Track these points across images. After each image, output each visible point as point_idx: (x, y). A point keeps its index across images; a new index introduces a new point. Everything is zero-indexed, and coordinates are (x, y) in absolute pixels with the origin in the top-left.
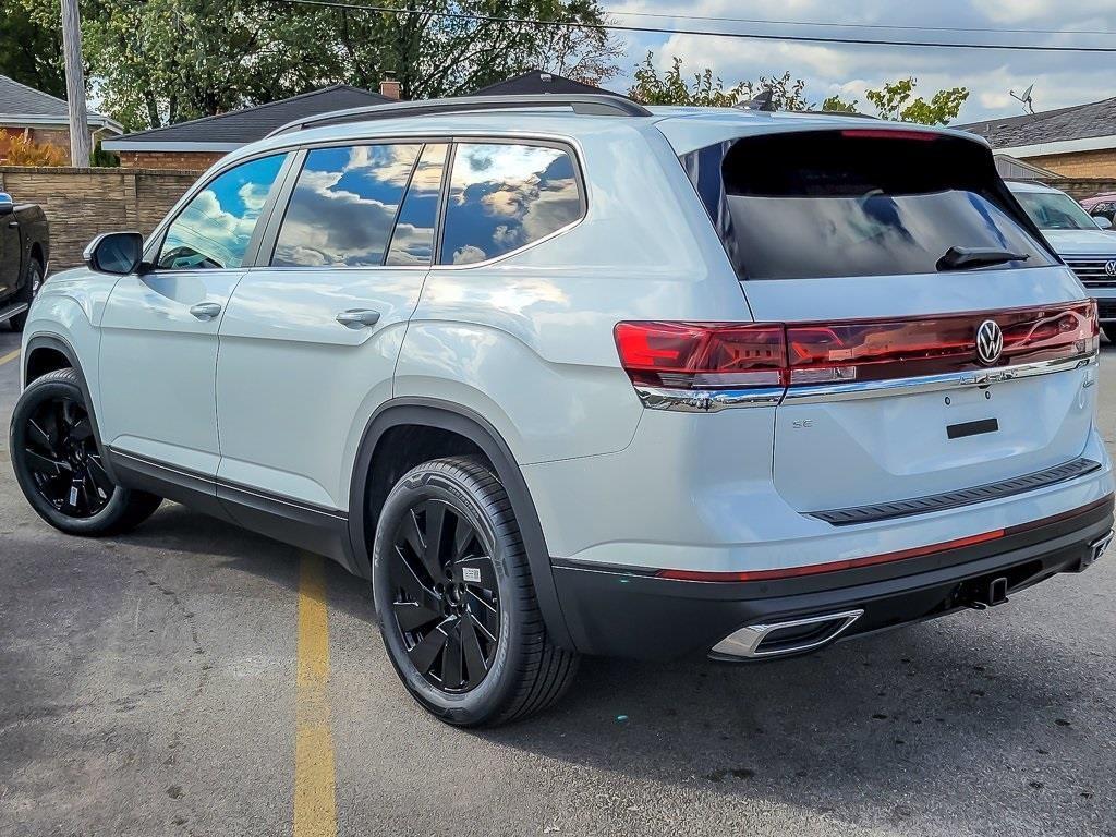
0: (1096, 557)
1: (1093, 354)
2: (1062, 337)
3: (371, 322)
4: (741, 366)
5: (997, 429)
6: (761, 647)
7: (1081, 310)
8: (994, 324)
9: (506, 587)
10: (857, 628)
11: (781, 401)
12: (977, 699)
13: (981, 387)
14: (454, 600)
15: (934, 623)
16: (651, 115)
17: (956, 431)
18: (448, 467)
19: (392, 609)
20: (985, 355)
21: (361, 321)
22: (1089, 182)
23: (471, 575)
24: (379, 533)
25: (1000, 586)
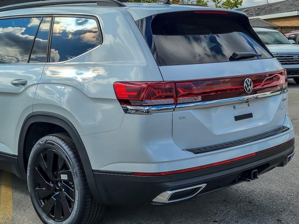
0: (289, 161)
1: (285, 89)
2: (274, 83)
3: (24, 84)
4: (160, 97)
5: (252, 117)
6: (170, 199)
7: (281, 74)
8: (250, 79)
9: (77, 181)
10: (205, 190)
11: (174, 109)
12: (249, 213)
13: (246, 102)
14: (58, 186)
15: (235, 187)
16: (125, 6)
17: (237, 118)
18: (54, 137)
19: (35, 191)
20: (247, 91)
21: (21, 84)
22: (288, 28)
23: (64, 177)
24: (29, 163)
25: (255, 173)
